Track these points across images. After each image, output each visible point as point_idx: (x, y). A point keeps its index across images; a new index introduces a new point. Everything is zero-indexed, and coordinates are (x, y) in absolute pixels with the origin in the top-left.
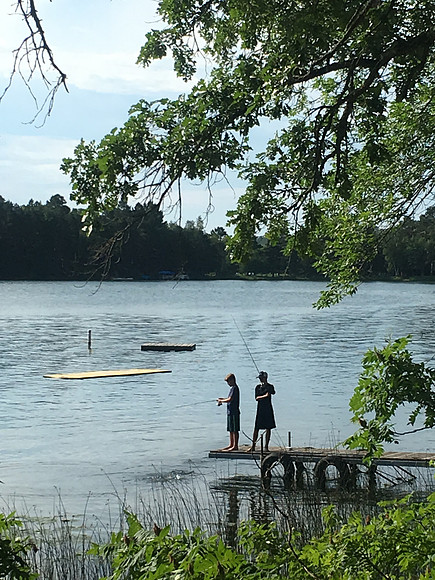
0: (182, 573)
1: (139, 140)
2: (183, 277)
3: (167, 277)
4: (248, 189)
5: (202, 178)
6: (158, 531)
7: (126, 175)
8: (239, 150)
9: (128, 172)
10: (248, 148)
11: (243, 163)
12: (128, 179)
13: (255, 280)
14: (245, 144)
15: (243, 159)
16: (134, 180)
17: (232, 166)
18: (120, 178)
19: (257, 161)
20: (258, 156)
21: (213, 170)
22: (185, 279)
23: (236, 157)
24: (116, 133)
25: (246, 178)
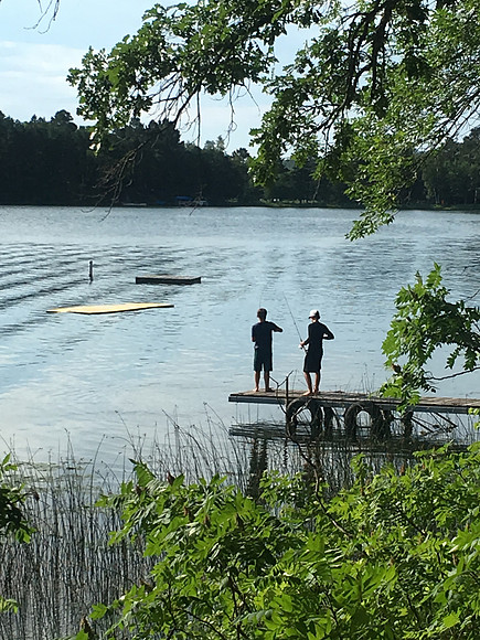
0: (197, 526)
1: (153, 49)
2: (201, 203)
3: (185, 202)
4: (274, 105)
5: (223, 93)
6: (172, 480)
7: (139, 88)
8: (263, 62)
9: (142, 85)
10: (274, 60)
11: (269, 76)
12: (141, 93)
13: (282, 206)
14: (270, 55)
15: (267, 72)
16: (148, 93)
17: (256, 79)
18: (133, 92)
19: (284, 74)
20: (285, 68)
21: (236, 83)
22: (204, 206)
23: (261, 69)
24: (129, 41)
25: (272, 93)
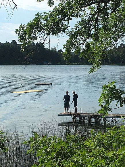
0: (50, 148)
1: (38, 24)
2: (50, 64)
3: (46, 64)
4: (69, 38)
5: (56, 35)
6: (43, 137)
7: (34, 34)
8: (66, 27)
9: (35, 33)
10: (69, 27)
11: (68, 31)
12: (34, 35)
13: (71, 65)
14: (68, 25)
15: (67, 30)
16: (36, 35)
17: (64, 32)
18: (32, 35)
19: (72, 30)
20: (72, 29)
21: (59, 33)
22: (51, 65)
23: (66, 29)
24: (31, 22)
25: (68, 35)
